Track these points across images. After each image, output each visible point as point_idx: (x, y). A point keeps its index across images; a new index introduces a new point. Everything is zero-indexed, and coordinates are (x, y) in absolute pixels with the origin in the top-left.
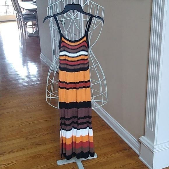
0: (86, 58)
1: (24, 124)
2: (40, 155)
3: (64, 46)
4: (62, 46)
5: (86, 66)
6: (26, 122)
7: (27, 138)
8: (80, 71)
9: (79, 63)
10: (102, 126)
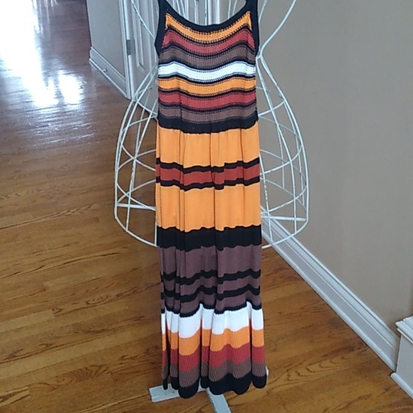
0: (248, 85)
1: (51, 266)
2: (100, 367)
3: (173, 44)
4: (167, 45)
5: (248, 113)
6: (57, 259)
7: (58, 312)
8: (227, 129)
9: (223, 101)
10: (276, 271)
